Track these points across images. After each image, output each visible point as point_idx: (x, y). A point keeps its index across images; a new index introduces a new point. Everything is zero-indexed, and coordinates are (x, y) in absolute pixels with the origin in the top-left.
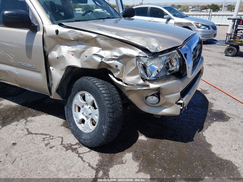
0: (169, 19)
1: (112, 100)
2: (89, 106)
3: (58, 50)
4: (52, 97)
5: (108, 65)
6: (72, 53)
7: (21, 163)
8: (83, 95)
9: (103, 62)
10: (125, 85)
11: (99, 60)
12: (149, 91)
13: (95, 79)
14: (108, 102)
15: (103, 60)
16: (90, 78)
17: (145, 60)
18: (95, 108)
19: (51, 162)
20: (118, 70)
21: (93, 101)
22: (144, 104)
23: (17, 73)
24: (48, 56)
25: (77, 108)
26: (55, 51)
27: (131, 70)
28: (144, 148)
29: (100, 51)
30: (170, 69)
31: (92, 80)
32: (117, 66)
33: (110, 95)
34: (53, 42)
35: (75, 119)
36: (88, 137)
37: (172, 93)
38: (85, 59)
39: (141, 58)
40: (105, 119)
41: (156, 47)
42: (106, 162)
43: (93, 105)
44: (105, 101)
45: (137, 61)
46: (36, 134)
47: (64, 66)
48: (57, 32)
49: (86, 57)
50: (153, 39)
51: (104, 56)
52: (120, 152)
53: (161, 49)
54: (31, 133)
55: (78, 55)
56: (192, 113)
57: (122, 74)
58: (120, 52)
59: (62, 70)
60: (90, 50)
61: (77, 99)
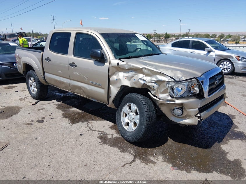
0: (209, 52)
1: (150, 109)
2: (133, 114)
3: (117, 75)
4: (108, 106)
5: (148, 86)
6: (126, 77)
7: (86, 146)
8: (130, 105)
9: (145, 84)
10: (158, 100)
11: (142, 82)
12: (175, 105)
13: (139, 95)
14: (146, 110)
15: (145, 82)
16: (135, 94)
17: (173, 84)
18: (137, 115)
19: (105, 148)
20: (155, 90)
21: (137, 109)
22: (172, 115)
23: (88, 88)
24: (110, 78)
25: (124, 114)
26: (115, 75)
27: (163, 90)
28: (171, 149)
29: (144, 77)
30: (192, 92)
31: (137, 95)
32: (154, 87)
33: (148, 106)
34: (115, 70)
35: (122, 122)
36: (131, 134)
37: (192, 108)
38: (134, 81)
39: (170, 82)
40: (143, 121)
41: (180, 77)
42: (142, 152)
43: (136, 113)
44: (144, 110)
45: (167, 84)
46: (95, 131)
47: (120, 85)
48: (118, 64)
49: (135, 80)
50: (179, 72)
51: (146, 80)
52: (152, 148)
53: (184, 79)
54: (92, 130)
55: (129, 78)
56: (216, 131)
57: (157, 92)
58: (156, 78)
59: (118, 88)
60: (137, 76)
61: (125, 108)
